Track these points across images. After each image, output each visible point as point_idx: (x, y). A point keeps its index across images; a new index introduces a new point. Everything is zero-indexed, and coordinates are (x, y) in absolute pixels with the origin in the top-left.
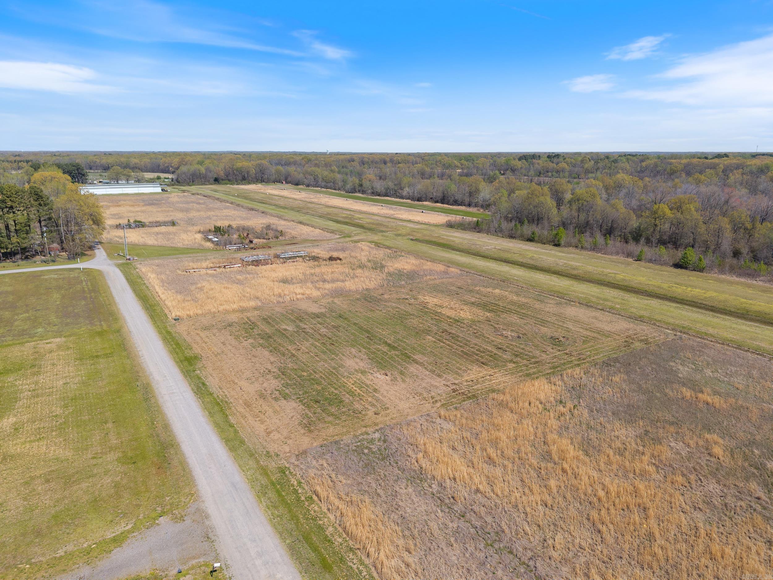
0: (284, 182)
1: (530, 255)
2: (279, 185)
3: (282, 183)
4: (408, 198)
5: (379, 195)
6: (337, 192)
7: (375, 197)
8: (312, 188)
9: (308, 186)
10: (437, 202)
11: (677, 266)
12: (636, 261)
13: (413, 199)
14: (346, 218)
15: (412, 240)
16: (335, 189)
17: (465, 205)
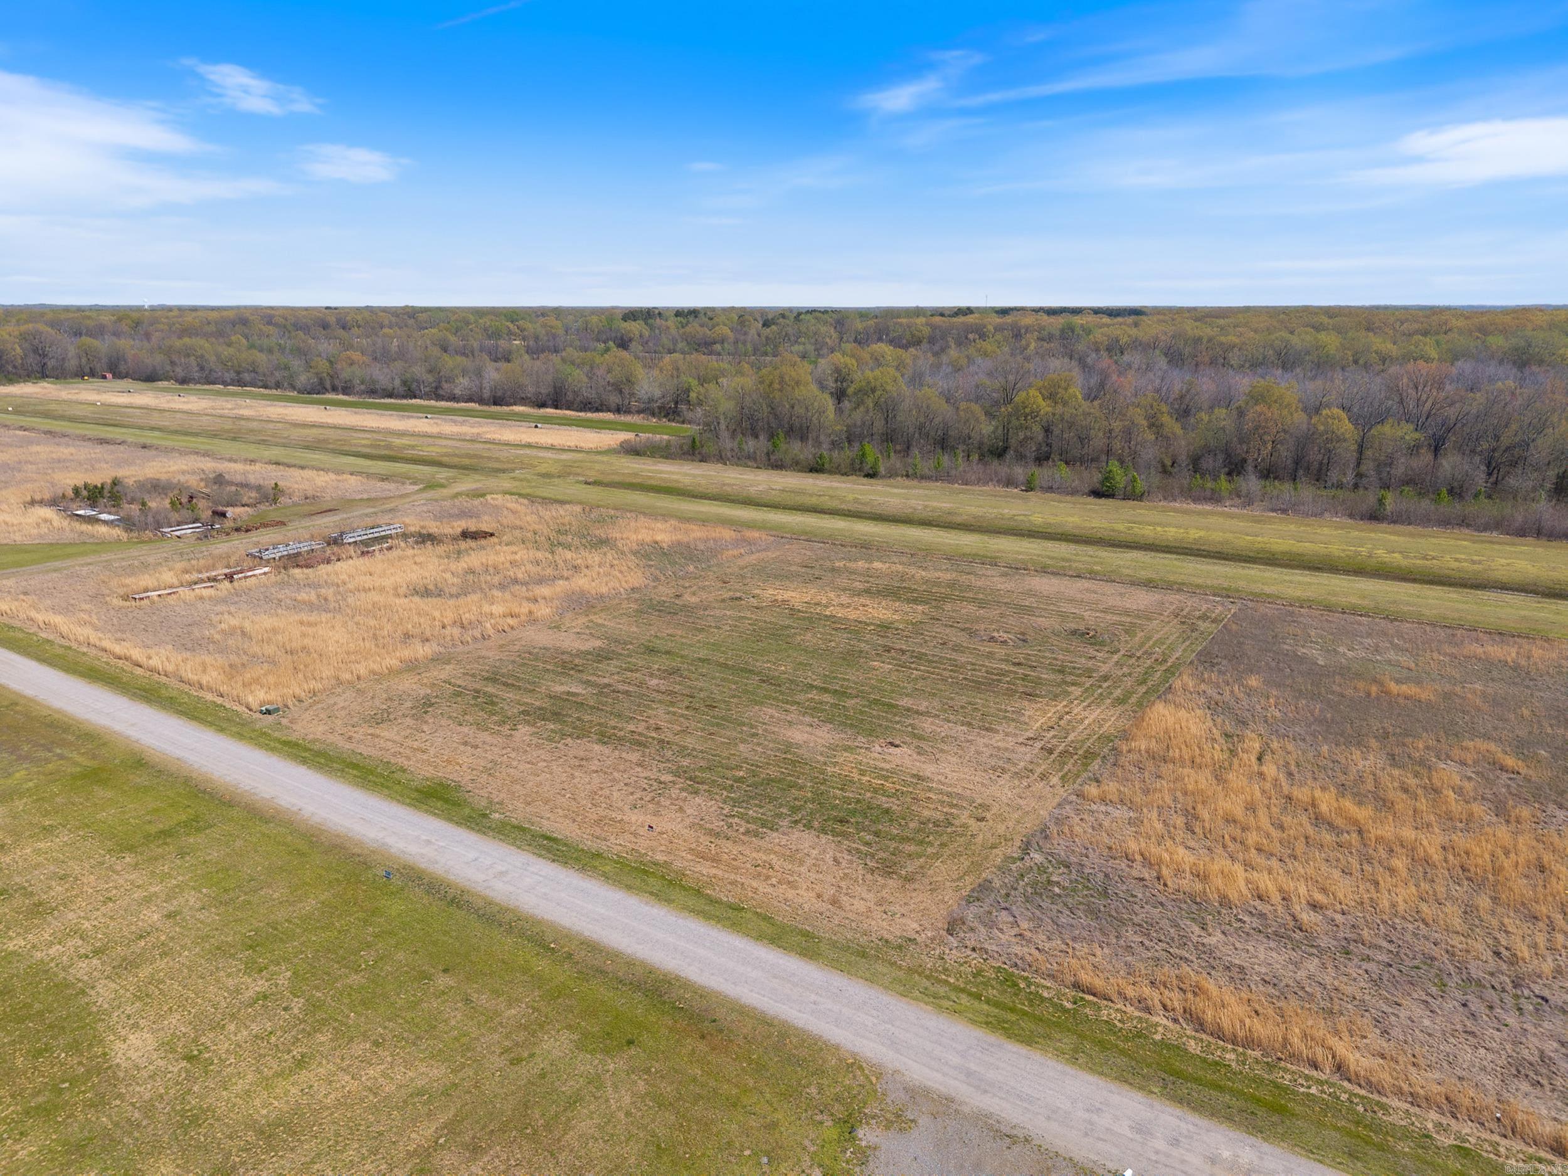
0: (109, 376)
1: (850, 497)
2: (97, 383)
3: (104, 377)
4: (470, 400)
5: (390, 396)
6: (274, 392)
7: (383, 401)
8: (199, 386)
9: (183, 381)
10: (543, 405)
11: (1097, 494)
12: (1026, 491)
13: (481, 401)
14: (371, 446)
15: (587, 483)
16: (266, 387)
17: (609, 411)
